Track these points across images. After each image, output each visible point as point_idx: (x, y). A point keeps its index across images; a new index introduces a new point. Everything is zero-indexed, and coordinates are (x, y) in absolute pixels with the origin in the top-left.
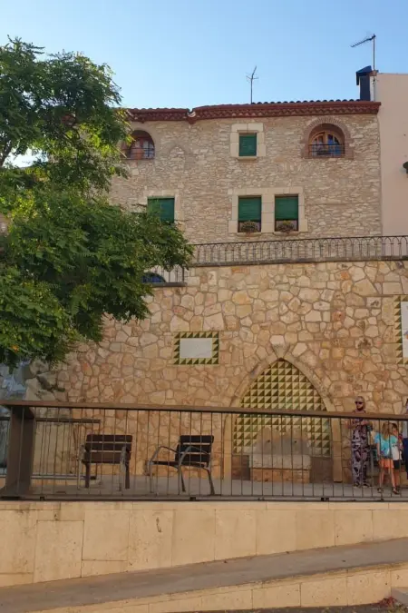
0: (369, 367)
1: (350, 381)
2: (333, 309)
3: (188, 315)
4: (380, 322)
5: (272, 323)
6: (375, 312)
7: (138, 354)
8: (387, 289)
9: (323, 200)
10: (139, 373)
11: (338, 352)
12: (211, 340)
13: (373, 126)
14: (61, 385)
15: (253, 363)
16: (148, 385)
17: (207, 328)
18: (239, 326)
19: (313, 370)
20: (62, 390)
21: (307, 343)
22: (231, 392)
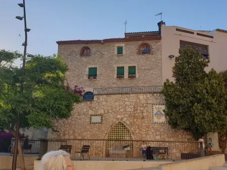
0: (144, 124)
1: (139, 128)
2: (134, 108)
3: (94, 109)
4: (147, 111)
5: (118, 111)
6: (146, 108)
7: (79, 121)
8: (149, 102)
9: (143, 68)
10: (80, 127)
11: (135, 120)
12: (100, 117)
13: (159, 44)
14: (58, 130)
15: (112, 124)
16: (82, 130)
17: (99, 113)
18: (108, 112)
19: (128, 125)
20: (58, 132)
21: (127, 117)
22: (106, 132)
